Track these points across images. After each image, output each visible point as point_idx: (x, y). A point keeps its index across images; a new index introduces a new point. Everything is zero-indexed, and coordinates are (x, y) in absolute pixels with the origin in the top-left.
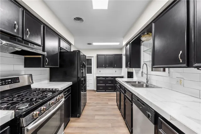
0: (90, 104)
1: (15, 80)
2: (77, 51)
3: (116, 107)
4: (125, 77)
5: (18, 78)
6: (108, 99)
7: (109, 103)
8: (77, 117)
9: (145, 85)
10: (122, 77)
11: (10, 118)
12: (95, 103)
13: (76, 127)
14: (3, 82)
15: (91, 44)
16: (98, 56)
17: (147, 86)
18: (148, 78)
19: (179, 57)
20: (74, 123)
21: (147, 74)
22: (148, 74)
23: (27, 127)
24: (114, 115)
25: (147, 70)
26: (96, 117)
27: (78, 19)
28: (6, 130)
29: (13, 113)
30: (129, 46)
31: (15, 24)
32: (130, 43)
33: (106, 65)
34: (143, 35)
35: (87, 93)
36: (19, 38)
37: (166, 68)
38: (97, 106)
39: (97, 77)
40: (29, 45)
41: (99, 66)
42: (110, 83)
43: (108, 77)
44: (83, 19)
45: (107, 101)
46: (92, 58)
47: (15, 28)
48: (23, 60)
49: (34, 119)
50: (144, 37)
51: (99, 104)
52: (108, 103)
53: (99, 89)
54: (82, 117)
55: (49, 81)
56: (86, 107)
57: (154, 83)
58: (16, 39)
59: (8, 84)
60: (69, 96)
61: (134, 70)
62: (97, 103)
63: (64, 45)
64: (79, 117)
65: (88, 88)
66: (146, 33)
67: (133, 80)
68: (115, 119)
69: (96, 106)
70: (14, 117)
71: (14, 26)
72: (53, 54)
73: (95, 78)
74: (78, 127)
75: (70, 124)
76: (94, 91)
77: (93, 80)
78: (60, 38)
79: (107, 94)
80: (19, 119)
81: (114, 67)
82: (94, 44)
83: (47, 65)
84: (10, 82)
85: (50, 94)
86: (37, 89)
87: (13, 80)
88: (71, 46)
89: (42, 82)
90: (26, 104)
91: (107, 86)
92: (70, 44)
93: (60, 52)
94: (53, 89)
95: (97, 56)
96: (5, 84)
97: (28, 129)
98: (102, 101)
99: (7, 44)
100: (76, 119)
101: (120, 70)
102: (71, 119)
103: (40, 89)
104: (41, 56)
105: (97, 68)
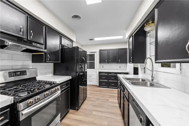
0: (91, 99)
1: (23, 73)
2: (76, 47)
3: (118, 105)
4: (130, 73)
5: (26, 71)
6: (110, 95)
7: (110, 100)
8: (75, 110)
9: (149, 83)
10: (127, 73)
11: (10, 103)
12: (95, 99)
13: (73, 119)
14: (14, 74)
15: (93, 40)
16: (100, 50)
17: (152, 85)
18: (154, 75)
19: (187, 49)
20: (72, 115)
21: (152, 71)
22: (154, 70)
23: (22, 111)
24: (113, 113)
25: (153, 66)
26: (94, 113)
27: (76, 17)
28: (7, 111)
29: (12, 99)
30: (131, 38)
31: (21, 28)
32: (133, 35)
33: (109, 61)
34: (147, 24)
35: (88, 88)
36: (25, 39)
37: (171, 64)
38: (97, 102)
39: (100, 73)
40: (33, 44)
41: (102, 61)
42: (113, 80)
43: (111, 73)
44: (80, 16)
45: (108, 97)
46: (95, 54)
47: (21, 31)
48: (31, 57)
49: (28, 106)
50: (148, 27)
51: (99, 100)
52: (108, 100)
53: (101, 84)
54: (80, 110)
55: (53, 74)
56: (86, 102)
57: (162, 82)
58: (22, 40)
59: (18, 75)
60: (67, 89)
61: (139, 66)
62: (97, 99)
63: (65, 42)
64: (78, 110)
65: (88, 83)
66: (150, 22)
67: (138, 77)
68: (113, 117)
69: (95, 101)
70: (13, 102)
71: (20, 29)
72: (54, 50)
73: (98, 73)
74: (75, 120)
75: (69, 115)
76: (96, 86)
77: (95, 75)
78: (61, 36)
79: (110, 90)
80: (17, 104)
81: (118, 62)
82: (96, 39)
83: (49, 61)
84: (19, 74)
85: (47, 86)
86: (40, 81)
87: (22, 73)
88: (73, 43)
89: (47, 75)
90: (25, 92)
91: (110, 82)
92: (72, 41)
93: (62, 49)
94: (51, 82)
95: (100, 52)
96: (16, 76)
97: (22, 113)
98: (102, 97)
99: (13, 44)
100: (75, 112)
101: (125, 66)
102: (71, 111)
103: (42, 81)
104: (43, 53)
105: (100, 63)
